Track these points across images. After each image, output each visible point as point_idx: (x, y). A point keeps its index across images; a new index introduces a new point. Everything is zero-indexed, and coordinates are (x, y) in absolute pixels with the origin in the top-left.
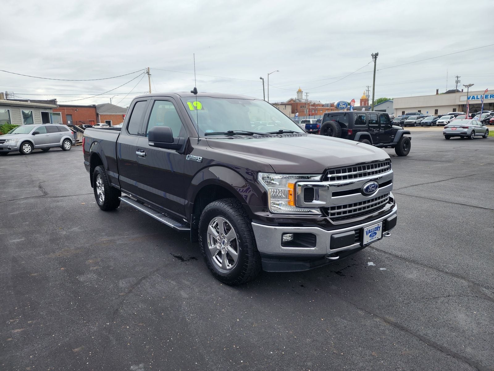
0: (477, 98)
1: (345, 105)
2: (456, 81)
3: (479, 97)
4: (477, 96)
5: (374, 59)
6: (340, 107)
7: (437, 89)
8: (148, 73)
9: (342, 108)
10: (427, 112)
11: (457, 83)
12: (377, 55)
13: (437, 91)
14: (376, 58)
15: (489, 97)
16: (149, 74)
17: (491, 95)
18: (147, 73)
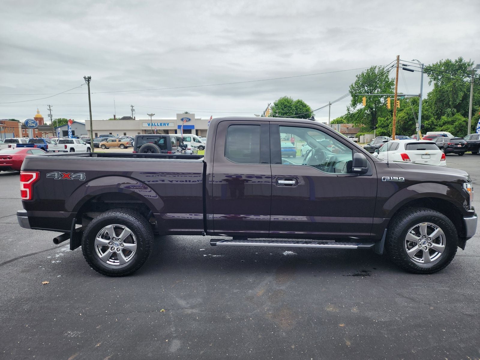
0: (158, 125)
1: (34, 123)
2: (131, 110)
3: (156, 124)
4: (155, 124)
5: (87, 82)
6: (29, 125)
7: (114, 114)
9: (32, 127)
10: (118, 135)
11: (132, 111)
12: (89, 78)
13: (115, 116)
14: (88, 81)
15: (163, 125)
17: (164, 124)
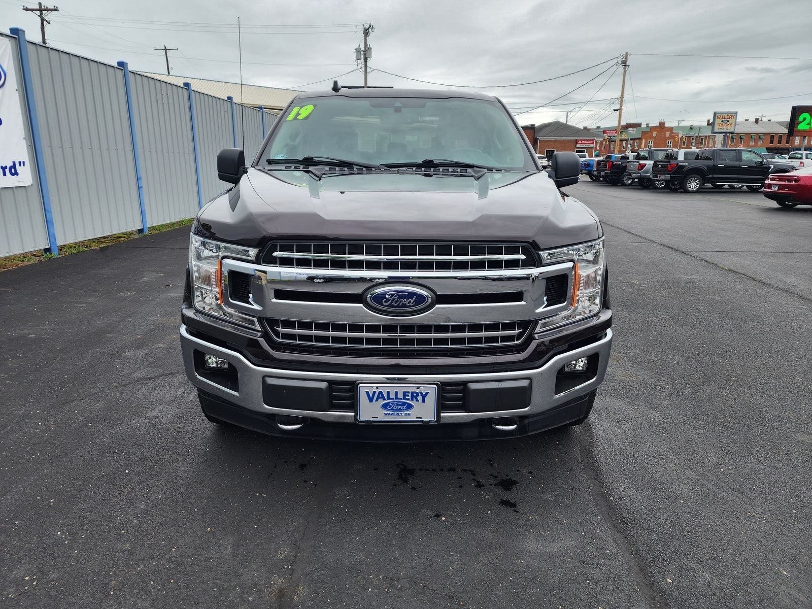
8: (625, 64)
16: (625, 66)
18: (622, 63)
